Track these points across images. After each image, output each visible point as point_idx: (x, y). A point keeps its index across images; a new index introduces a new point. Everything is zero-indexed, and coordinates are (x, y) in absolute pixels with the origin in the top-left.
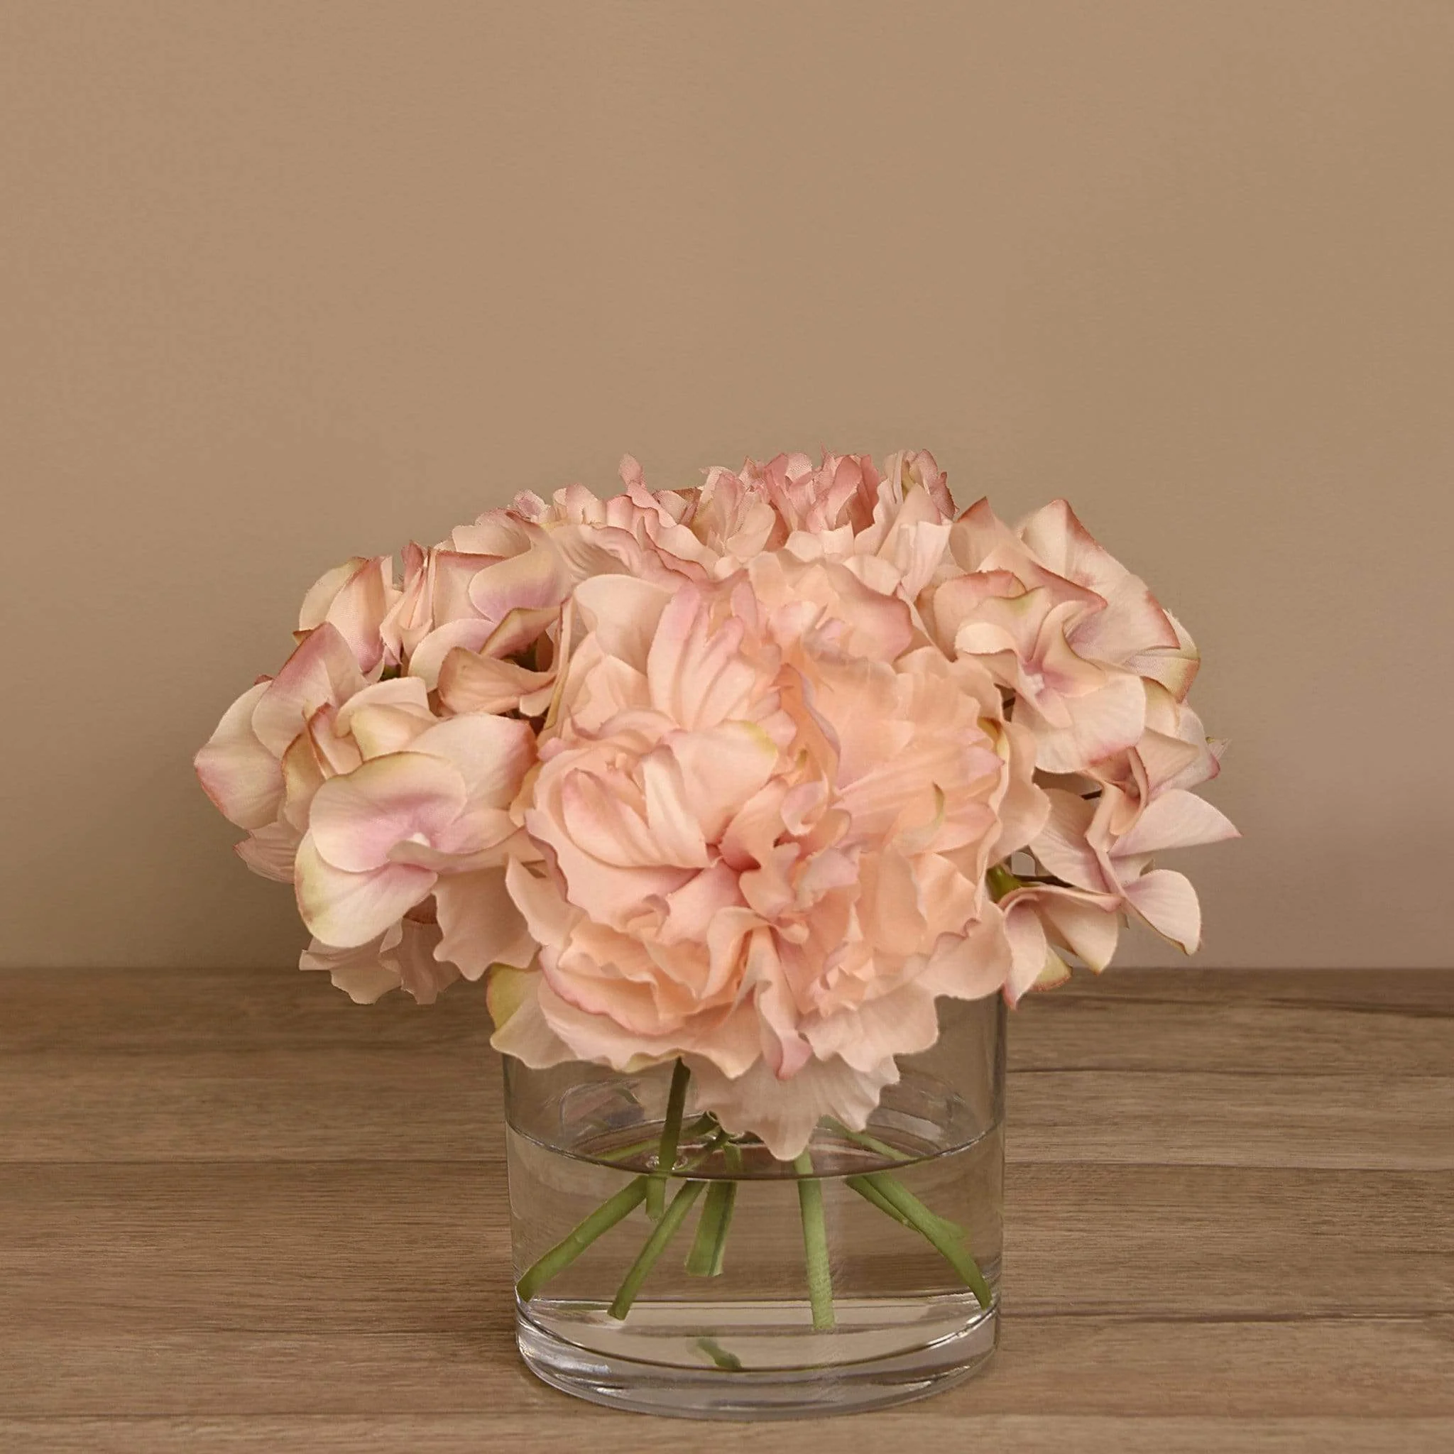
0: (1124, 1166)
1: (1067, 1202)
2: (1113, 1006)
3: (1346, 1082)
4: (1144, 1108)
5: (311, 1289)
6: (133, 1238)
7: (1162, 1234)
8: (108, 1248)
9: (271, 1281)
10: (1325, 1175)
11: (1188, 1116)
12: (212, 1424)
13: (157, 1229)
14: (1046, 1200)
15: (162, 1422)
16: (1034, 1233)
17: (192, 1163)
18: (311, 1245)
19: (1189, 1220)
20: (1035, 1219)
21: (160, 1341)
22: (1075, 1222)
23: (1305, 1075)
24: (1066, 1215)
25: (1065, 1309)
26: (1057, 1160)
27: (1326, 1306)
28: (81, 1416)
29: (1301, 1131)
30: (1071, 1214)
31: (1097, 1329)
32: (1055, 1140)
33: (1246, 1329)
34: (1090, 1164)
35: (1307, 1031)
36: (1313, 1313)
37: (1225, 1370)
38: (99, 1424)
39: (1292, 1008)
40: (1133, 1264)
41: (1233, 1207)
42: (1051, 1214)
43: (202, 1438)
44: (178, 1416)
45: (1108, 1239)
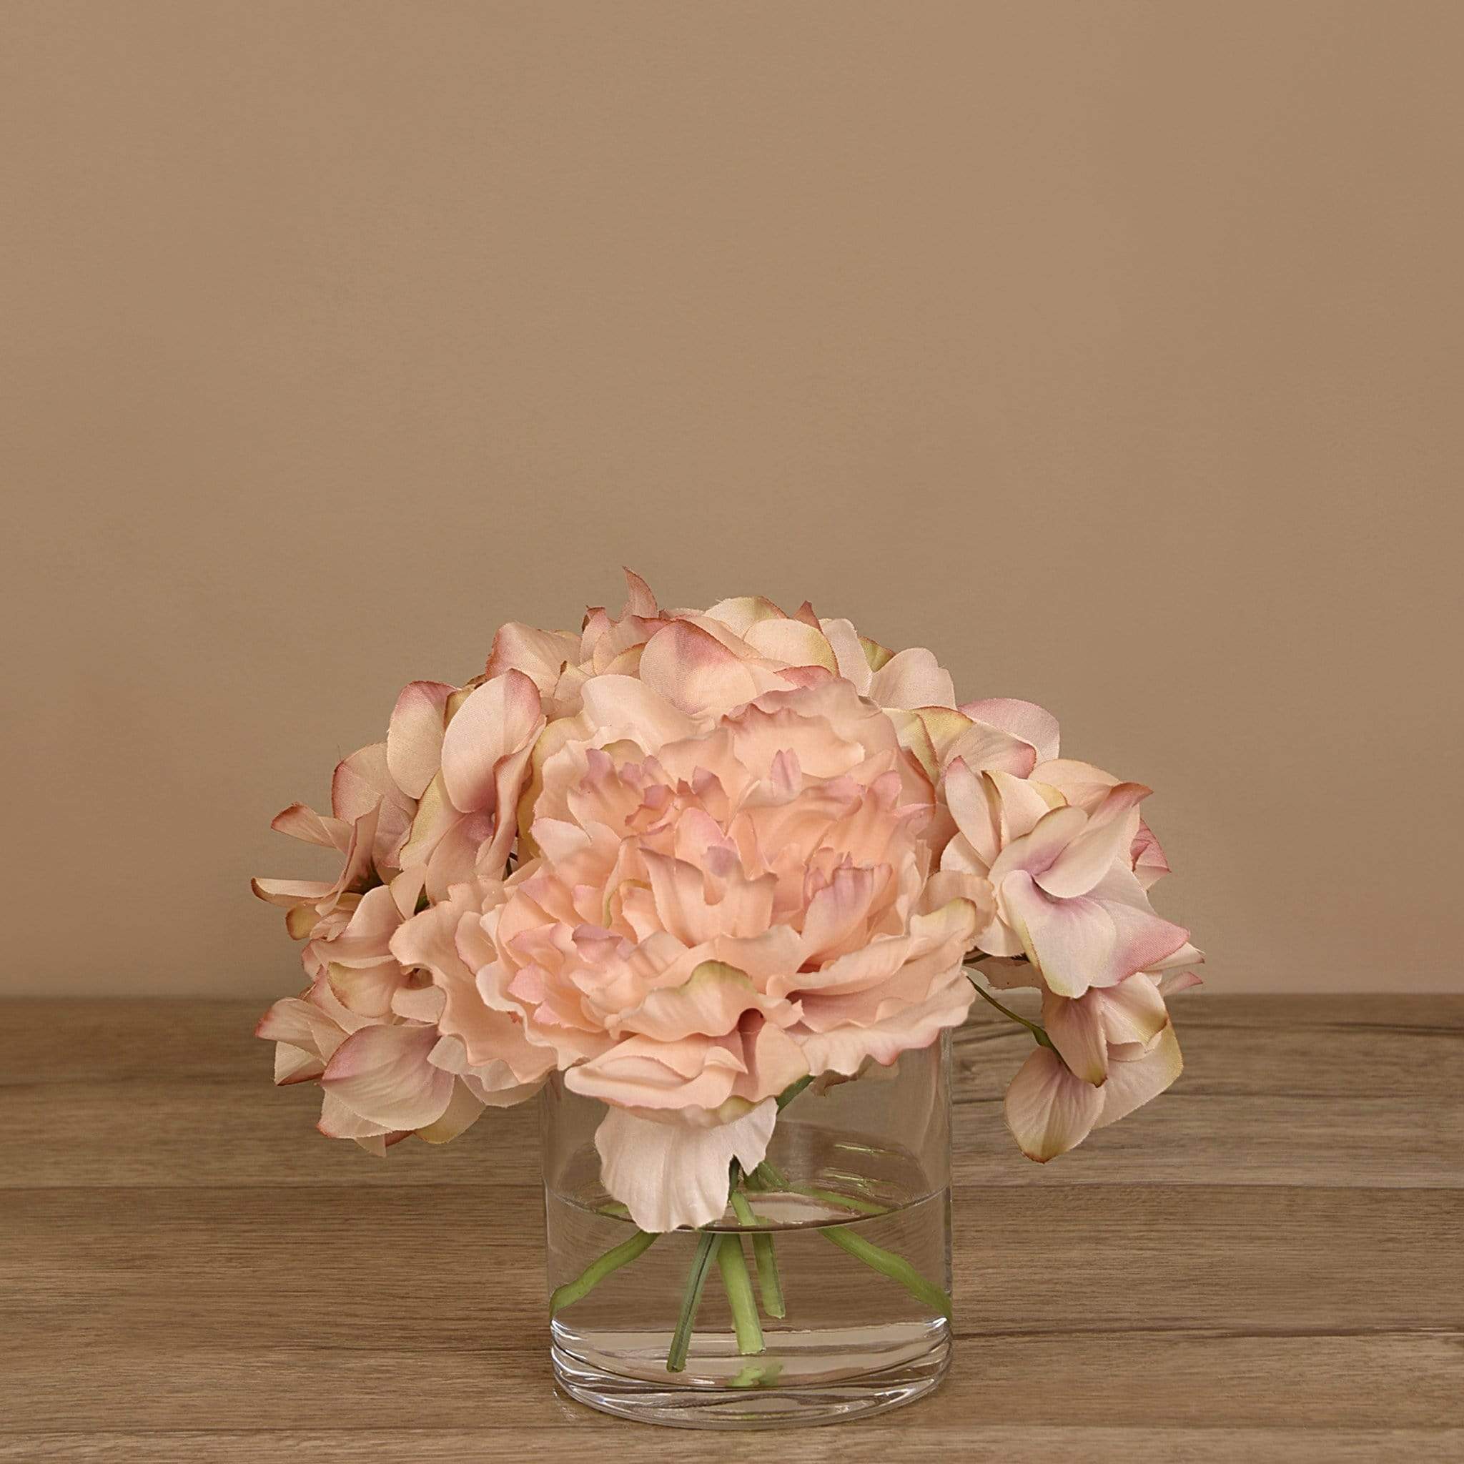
0: (1192, 1186)
1: (1137, 1222)
3: (1405, 1103)
4: (1210, 1131)
5: (404, 1309)
6: (230, 1260)
7: (1232, 1252)
8: (207, 1270)
9: (366, 1301)
10: (1388, 1194)
11: (1252, 1138)
12: (316, 1438)
14: (1117, 1220)
15: (267, 1436)
16: (1107, 1252)
17: (281, 1188)
18: (402, 1267)
19: (1259, 1238)
20: (1107, 1239)
21: (261, 1359)
22: (1146, 1241)
23: (1366, 1097)
24: (1136, 1234)
25: (1140, 1325)
26: (1128, 1181)
27: (1395, 1320)
28: (188, 1430)
29: (1363, 1152)
30: (1142, 1234)
31: (1173, 1343)
32: (1124, 1162)
33: (1318, 1343)
34: (1158, 1185)
35: (1367, 1054)
36: (1383, 1327)
37: (1297, 1383)
38: (208, 1438)
39: (1349, 1032)
40: (1205, 1281)
41: (1300, 1226)
42: (1121, 1234)
43: (307, 1452)
44: (282, 1430)
45: (1179, 1257)
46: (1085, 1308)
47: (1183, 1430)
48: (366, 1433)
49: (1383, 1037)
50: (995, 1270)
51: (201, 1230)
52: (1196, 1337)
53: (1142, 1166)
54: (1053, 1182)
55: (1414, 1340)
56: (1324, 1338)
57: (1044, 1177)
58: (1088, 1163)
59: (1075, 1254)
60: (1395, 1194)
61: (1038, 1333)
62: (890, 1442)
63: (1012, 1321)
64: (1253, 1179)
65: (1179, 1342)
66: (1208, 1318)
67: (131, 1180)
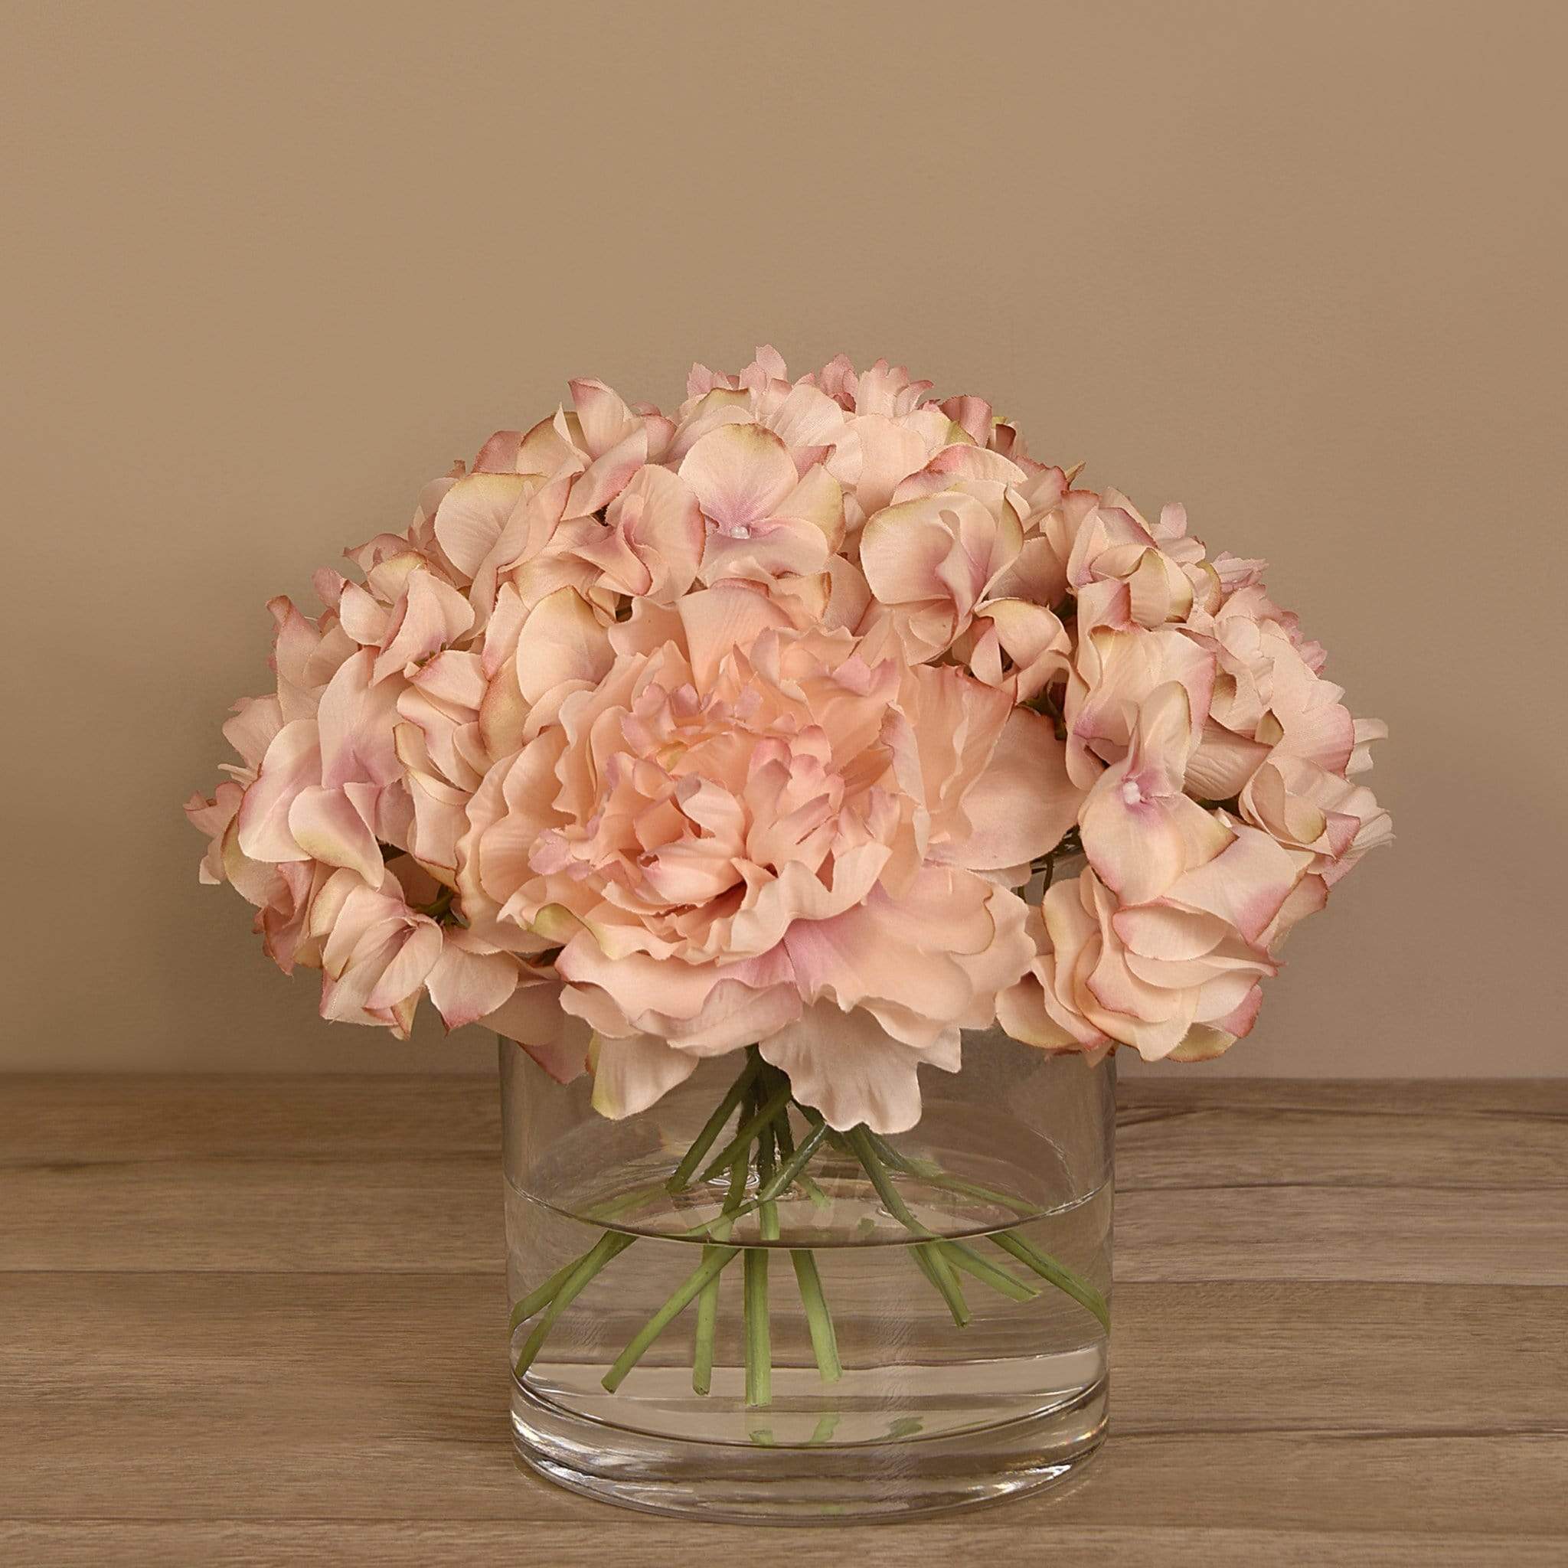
1: (1269, 1320)
4: (1350, 1225)
12: (436, 1529)
14: (1249, 1318)
15: (386, 1526)
16: (1238, 1351)
19: (1394, 1337)
20: (1238, 1337)
21: (377, 1449)
22: (1278, 1340)
23: (1514, 1190)
24: (1268, 1332)
25: (1269, 1425)
26: (1262, 1277)
27: (1528, 1422)
28: (309, 1519)
30: (1274, 1332)
31: (1300, 1443)
32: (1257, 1257)
34: (1293, 1282)
35: (1518, 1144)
36: (1514, 1428)
37: (1425, 1488)
38: (328, 1527)
40: (1336, 1381)
41: (1437, 1324)
42: (1253, 1332)
43: (428, 1542)
44: (402, 1520)
45: (1311, 1356)
46: (1213, 1407)
47: (1305, 1533)
48: (486, 1524)
49: (1536, 1126)
50: (1122, 1369)
51: (309, 1317)
52: (1323, 1438)
53: (1277, 1262)
54: (1185, 1278)
55: (1544, 1441)
56: (1454, 1439)
57: (1176, 1273)
58: (1220, 1258)
59: (1204, 1353)
60: (1537, 1291)
61: (1164, 1433)
63: (1138, 1421)
64: (1391, 1276)
65: (1307, 1442)
66: (1337, 1419)
67: (234, 1264)
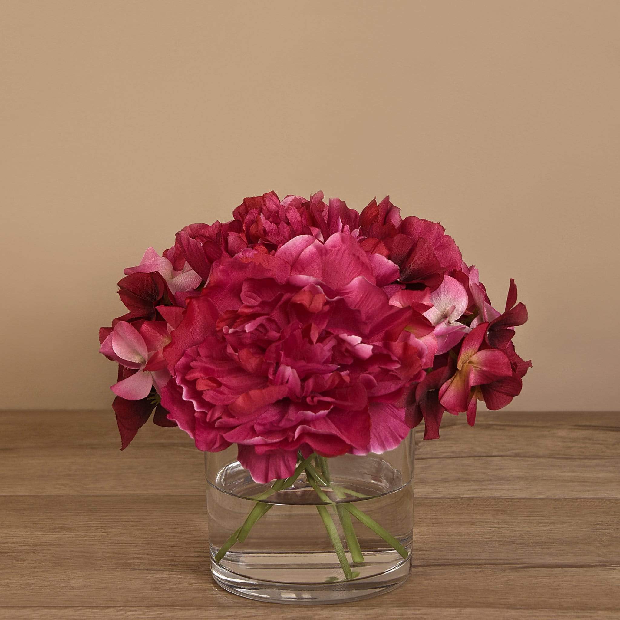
0: (513, 499)
1: (489, 515)
2: (507, 428)
3: (606, 462)
5: (172, 552)
6: (97, 529)
7: (530, 529)
8: (87, 533)
9: (155, 548)
11: (539, 477)
12: (133, 611)
13: (107, 525)
14: (480, 514)
16: (476, 528)
18: (171, 533)
19: (542, 523)
20: (476, 522)
21: (110, 574)
22: (493, 524)
23: (589, 459)
26: (485, 496)
27: (600, 561)
30: (491, 520)
31: (504, 571)
32: (483, 487)
34: (498, 498)
35: (590, 439)
36: (595, 564)
37: (557, 589)
39: (582, 429)
40: (518, 542)
43: (130, 617)
44: (119, 607)
45: (506, 531)
47: (507, 610)
48: (155, 609)
49: (597, 432)
50: (427, 536)
51: (85, 515)
53: (492, 489)
55: (607, 570)
56: (569, 569)
57: (449, 494)
58: (468, 488)
61: (445, 565)
62: (381, 614)
63: (434, 559)
66: (519, 559)
67: (55, 492)
